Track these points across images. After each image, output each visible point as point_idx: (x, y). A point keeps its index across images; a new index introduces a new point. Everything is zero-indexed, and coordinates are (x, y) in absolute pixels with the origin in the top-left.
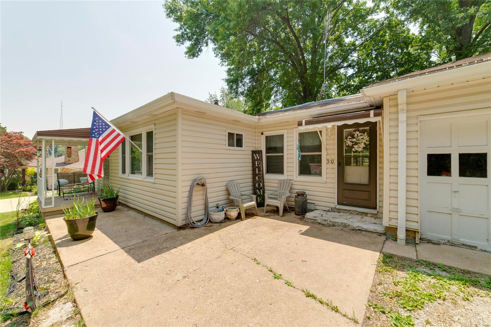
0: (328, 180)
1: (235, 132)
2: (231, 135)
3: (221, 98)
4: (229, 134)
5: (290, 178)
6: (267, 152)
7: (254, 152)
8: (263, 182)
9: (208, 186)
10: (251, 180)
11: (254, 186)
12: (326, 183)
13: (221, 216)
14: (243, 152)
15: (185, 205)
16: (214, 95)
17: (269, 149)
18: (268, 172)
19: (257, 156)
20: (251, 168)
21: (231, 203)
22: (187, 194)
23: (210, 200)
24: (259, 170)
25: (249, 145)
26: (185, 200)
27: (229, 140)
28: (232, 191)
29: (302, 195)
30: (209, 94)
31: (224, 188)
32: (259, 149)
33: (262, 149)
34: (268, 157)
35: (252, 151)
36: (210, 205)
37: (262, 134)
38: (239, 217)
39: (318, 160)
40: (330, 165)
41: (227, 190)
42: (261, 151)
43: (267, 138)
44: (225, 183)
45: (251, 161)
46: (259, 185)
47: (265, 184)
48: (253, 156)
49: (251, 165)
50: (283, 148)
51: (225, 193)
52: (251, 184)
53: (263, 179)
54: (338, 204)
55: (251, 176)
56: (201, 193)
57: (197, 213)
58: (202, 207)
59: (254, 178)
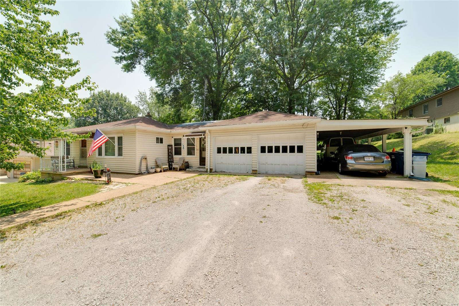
0: (197, 157)
1: (160, 137)
2: (157, 139)
3: (150, 96)
4: (157, 138)
5: (184, 156)
6: (175, 146)
7: (169, 146)
8: (173, 159)
9: (148, 159)
10: (167, 158)
11: (169, 161)
12: (196, 158)
13: (154, 170)
14: (163, 146)
15: (139, 166)
16: (143, 93)
17: (175, 145)
18: (175, 154)
19: (170, 147)
20: (167, 153)
21: (158, 166)
22: (139, 162)
23: (148, 165)
24: (171, 154)
25: (166, 142)
26: (139, 164)
27: (157, 140)
28: (158, 162)
29: (187, 162)
30: (139, 91)
31: (154, 161)
32: (171, 144)
33: (172, 144)
34: (175, 148)
35: (168, 145)
36: (149, 167)
37: (172, 137)
38: (161, 171)
39: (194, 149)
40: (197, 151)
41: (156, 162)
42: (172, 145)
43: (175, 139)
44: (155, 159)
45: (167, 149)
46: (171, 160)
47: (174, 160)
48: (168, 147)
49: (167, 151)
50: (181, 144)
51: (155, 163)
52: (167, 160)
53: (173, 158)
54: (200, 165)
55: (167, 156)
56: (145, 162)
57: (144, 170)
58: (146, 167)
59: (169, 157)
